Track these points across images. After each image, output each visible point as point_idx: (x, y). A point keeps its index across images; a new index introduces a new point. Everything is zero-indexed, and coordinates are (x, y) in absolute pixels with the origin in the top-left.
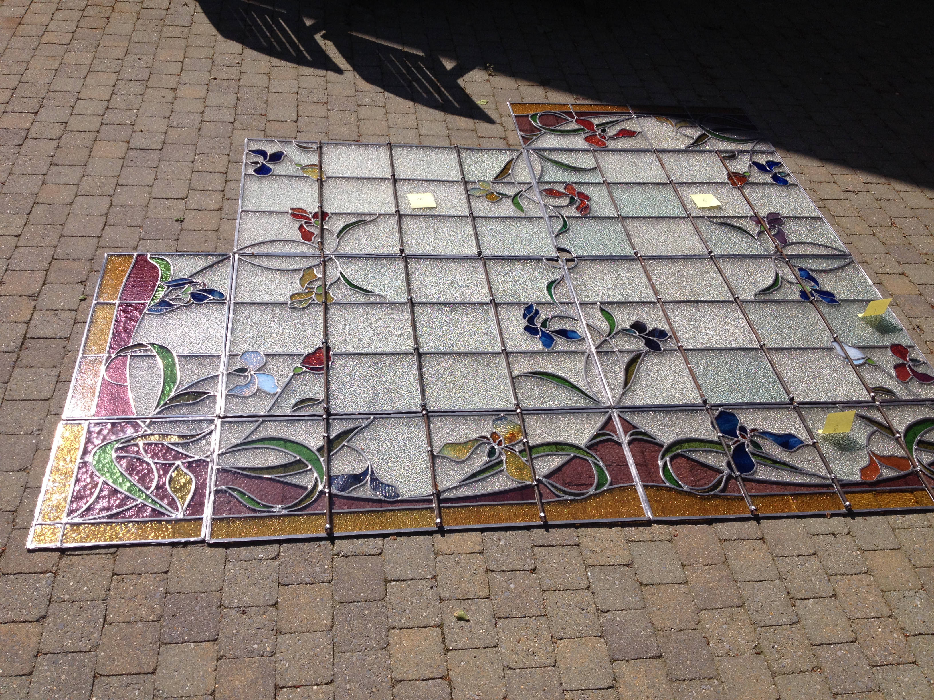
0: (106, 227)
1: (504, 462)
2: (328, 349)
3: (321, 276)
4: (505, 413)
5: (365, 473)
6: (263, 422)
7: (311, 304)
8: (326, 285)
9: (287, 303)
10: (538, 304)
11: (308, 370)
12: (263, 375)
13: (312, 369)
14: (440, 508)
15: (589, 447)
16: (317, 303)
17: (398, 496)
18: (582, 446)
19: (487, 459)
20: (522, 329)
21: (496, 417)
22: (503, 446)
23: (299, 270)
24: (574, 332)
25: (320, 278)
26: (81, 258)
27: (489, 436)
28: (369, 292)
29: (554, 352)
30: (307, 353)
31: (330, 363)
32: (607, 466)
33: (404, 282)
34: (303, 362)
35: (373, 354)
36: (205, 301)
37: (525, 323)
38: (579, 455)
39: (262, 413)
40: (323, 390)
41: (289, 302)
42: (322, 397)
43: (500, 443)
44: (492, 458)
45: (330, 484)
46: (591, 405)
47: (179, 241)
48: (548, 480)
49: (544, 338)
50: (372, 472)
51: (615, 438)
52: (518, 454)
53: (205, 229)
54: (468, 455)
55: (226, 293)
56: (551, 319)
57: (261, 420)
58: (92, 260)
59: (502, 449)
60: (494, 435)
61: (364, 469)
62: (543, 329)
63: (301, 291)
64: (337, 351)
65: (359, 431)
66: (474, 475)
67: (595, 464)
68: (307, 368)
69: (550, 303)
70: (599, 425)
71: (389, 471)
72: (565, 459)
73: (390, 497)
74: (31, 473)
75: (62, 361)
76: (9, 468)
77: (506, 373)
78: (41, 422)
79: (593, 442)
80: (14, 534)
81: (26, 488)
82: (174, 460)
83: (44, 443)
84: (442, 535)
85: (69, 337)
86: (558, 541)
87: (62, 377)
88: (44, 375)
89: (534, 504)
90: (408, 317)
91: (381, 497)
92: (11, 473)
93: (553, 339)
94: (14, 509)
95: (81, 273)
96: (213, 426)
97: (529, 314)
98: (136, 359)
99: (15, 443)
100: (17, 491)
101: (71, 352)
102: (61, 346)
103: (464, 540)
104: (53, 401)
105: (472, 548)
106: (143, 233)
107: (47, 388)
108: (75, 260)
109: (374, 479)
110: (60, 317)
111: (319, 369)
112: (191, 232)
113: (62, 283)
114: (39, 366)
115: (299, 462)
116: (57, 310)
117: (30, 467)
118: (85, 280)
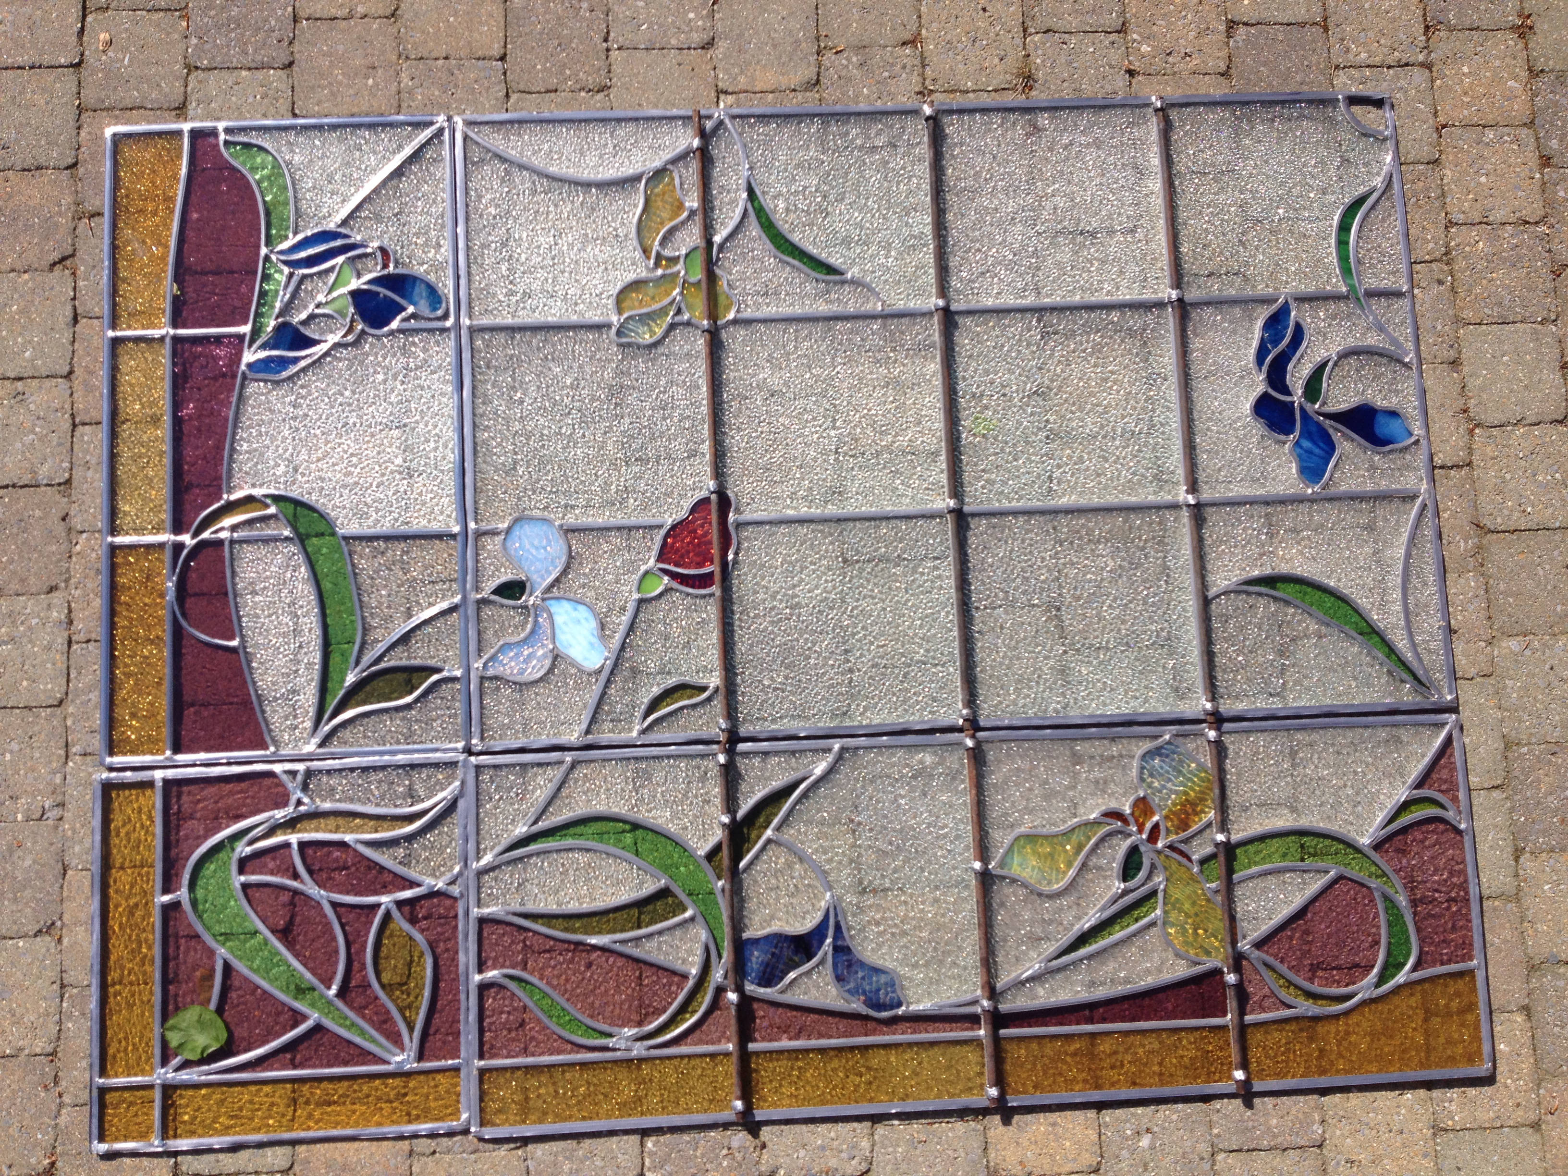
0: (90, 19)
1: (1160, 895)
2: (725, 503)
3: (695, 205)
4: (1174, 728)
5: (819, 932)
6: (573, 766)
7: (672, 327)
8: (709, 243)
9: (609, 326)
10: (1302, 299)
11: (675, 585)
12: (565, 603)
13: (685, 580)
14: (997, 1040)
15: (1377, 846)
16: (688, 324)
17: (900, 1005)
18: (1365, 841)
19: (1117, 885)
20: (1247, 406)
21: (1148, 745)
22: (1160, 845)
23: (637, 178)
24: (1393, 414)
25: (693, 213)
26: (42, 161)
27: (1127, 810)
28: (830, 270)
29: (1330, 499)
30: (670, 521)
31: (731, 557)
32: (1414, 903)
33: (923, 223)
34: (661, 558)
35: (839, 520)
36: (395, 325)
37: (1259, 385)
38: (1354, 872)
39: (573, 737)
40: (714, 656)
41: (614, 319)
42: (714, 680)
43: (1153, 836)
44: (1131, 884)
45: (739, 968)
46: (1407, 695)
47: (295, 68)
48: (1264, 956)
49: (1306, 444)
50: (838, 927)
51: (1450, 815)
52: (1196, 869)
53: (361, 9)
54: (1072, 873)
55: (447, 287)
56: (1336, 364)
57: (569, 757)
58: (75, 165)
59: (1159, 852)
60: (1143, 806)
61: (818, 917)
62: (1308, 406)
63: (644, 274)
64: (747, 516)
65: (805, 795)
66: (1083, 939)
67: (1386, 898)
68: (673, 576)
69: (1337, 298)
70: (1416, 770)
71: (878, 924)
72: (1317, 884)
73: (879, 1006)
74: (65, 941)
75: (68, 569)
76: (15, 927)
77: (1188, 580)
78: (58, 781)
79: (1394, 826)
80: (63, 1120)
81: (63, 986)
82: (376, 893)
83: (77, 849)
84: (1007, 1121)
85: (68, 482)
86: (1275, 1136)
87: (79, 625)
88: (34, 621)
89: (1224, 1028)
90: (934, 367)
91: (857, 1006)
92: (21, 944)
93: (1331, 447)
94: (49, 1049)
95: (56, 224)
96: (457, 783)
97: (1276, 342)
98: (248, 553)
99: (11, 852)
100: (45, 998)
101: (84, 535)
102: (56, 513)
103: (1057, 1138)
104: (71, 710)
105: (1075, 1160)
106: (194, 41)
107: (49, 665)
108: (29, 170)
109: (841, 950)
110: (32, 407)
111: (704, 581)
112: (323, 26)
113: (13, 270)
114: (15, 586)
115: (663, 893)
116: (20, 379)
117: (59, 923)
118: (70, 251)
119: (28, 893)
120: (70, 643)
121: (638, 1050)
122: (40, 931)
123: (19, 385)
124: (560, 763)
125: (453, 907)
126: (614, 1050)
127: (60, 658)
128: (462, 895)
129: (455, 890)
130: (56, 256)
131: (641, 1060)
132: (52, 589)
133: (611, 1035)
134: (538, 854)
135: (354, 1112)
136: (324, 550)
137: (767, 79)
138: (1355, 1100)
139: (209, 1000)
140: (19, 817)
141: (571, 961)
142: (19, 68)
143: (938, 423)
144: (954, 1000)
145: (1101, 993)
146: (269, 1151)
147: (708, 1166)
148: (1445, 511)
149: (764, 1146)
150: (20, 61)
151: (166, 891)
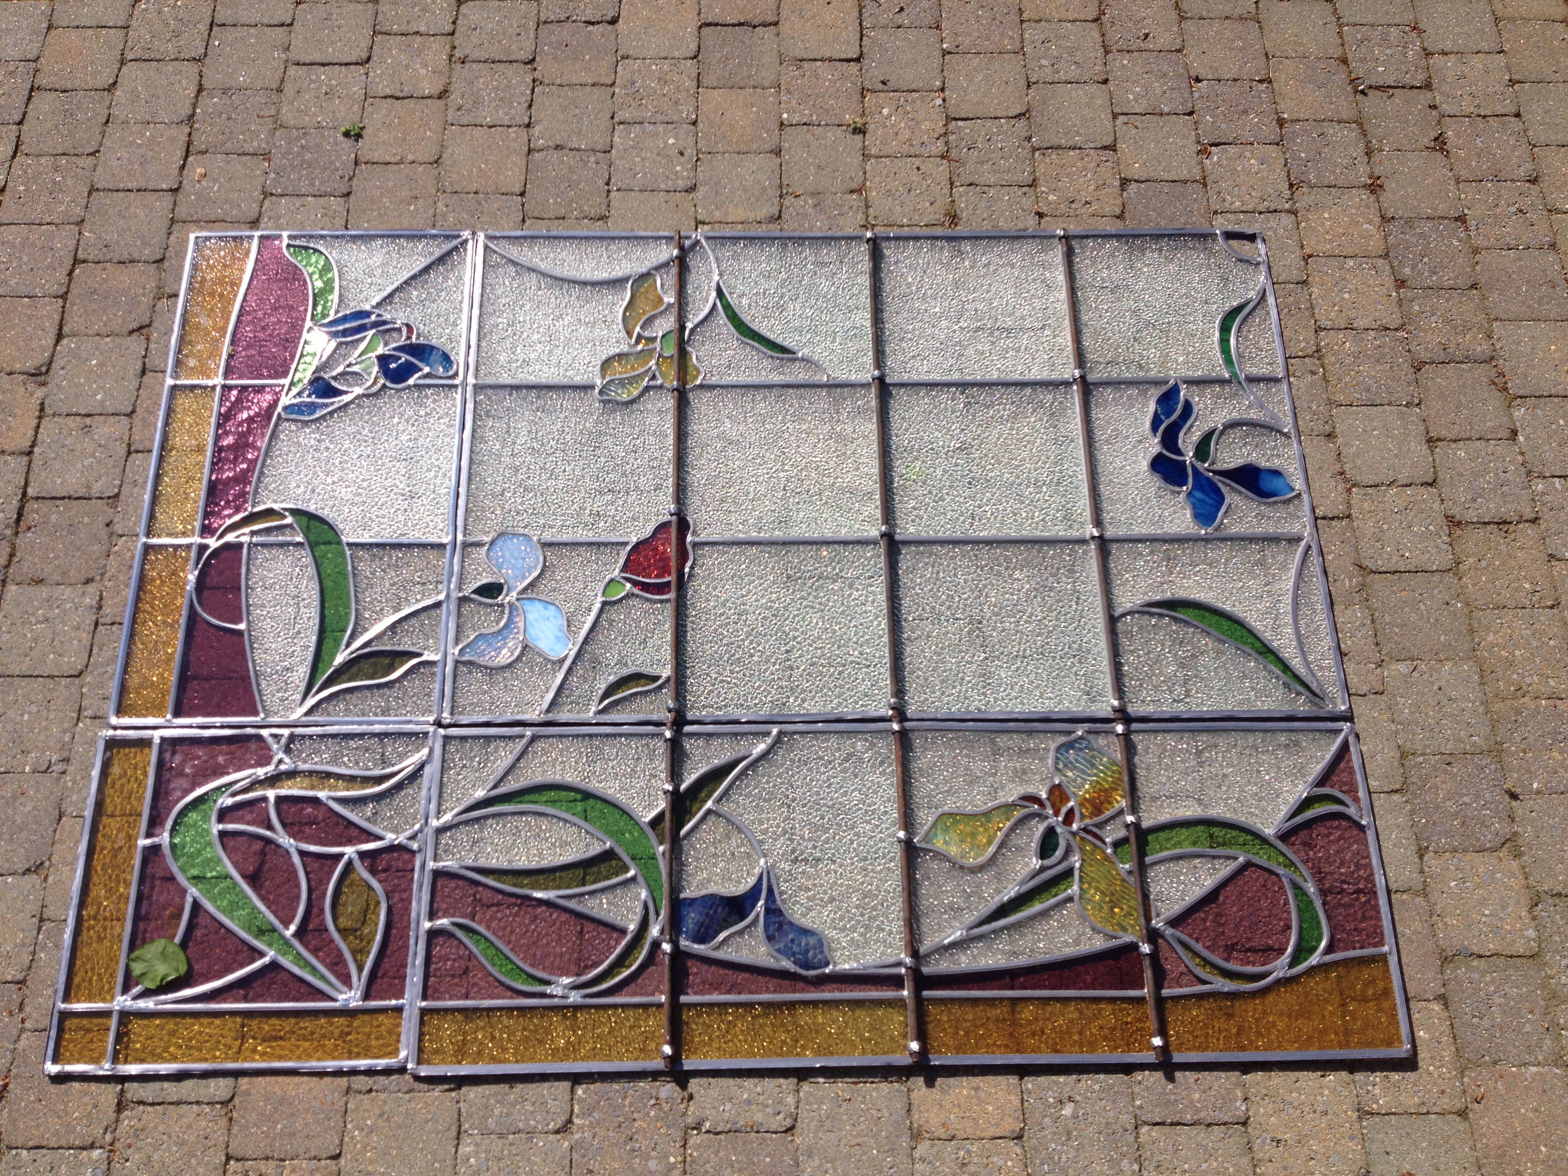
0: (190, 159)
1: (1076, 873)
2: (683, 525)
3: (672, 300)
4: (1087, 726)
5: (753, 894)
6: (534, 738)
7: (647, 389)
8: (682, 328)
9: (592, 387)
10: (1190, 382)
11: (636, 591)
12: (537, 604)
13: (645, 587)
14: (920, 1003)
15: (1285, 837)
16: (661, 387)
17: (827, 964)
18: (1269, 831)
19: (1035, 863)
20: (1145, 465)
21: (1063, 739)
22: (1075, 826)
23: (622, 281)
24: (1276, 473)
25: (670, 305)
26: (136, 256)
27: (1044, 796)
28: (784, 350)
29: (1223, 540)
30: (635, 540)
31: (687, 570)
32: (1323, 892)
33: (863, 318)
34: (624, 569)
35: (784, 543)
36: (411, 381)
37: (1154, 446)
38: (1262, 861)
39: (533, 715)
40: (667, 653)
41: (599, 382)
42: (666, 672)
43: (1069, 819)
44: (1048, 862)
45: (675, 925)
46: (1302, 705)
47: (352, 197)
48: (1178, 934)
49: (1198, 494)
50: (770, 891)
51: (1352, 811)
52: (1109, 851)
53: (410, 157)
54: (992, 849)
55: (459, 357)
56: (1222, 433)
57: (529, 732)
58: (162, 260)
59: (1074, 834)
60: (1058, 793)
61: (752, 881)
62: (1198, 465)
63: (625, 349)
64: (703, 537)
65: (744, 772)
66: (1003, 911)
67: (1296, 886)
68: (635, 583)
69: (1222, 382)
70: (1317, 769)
71: (808, 889)
72: (1226, 869)
73: (807, 966)
74: (51, 879)
75: (105, 565)
76: (6, 865)
77: (1098, 602)
78: (67, 739)
79: (1299, 819)
80: (22, 1044)
81: (42, 920)
82: (341, 844)
83: (74, 798)
84: (930, 1084)
85: (117, 496)
86: (1198, 1111)
87: (107, 610)
88: (68, 606)
89: (1141, 1000)
90: (871, 427)
91: (787, 964)
92: (10, 880)
93: (1221, 498)
94: (20, 977)
95: (139, 303)
96: (425, 751)
97: (1168, 414)
98: (261, 555)
99: (14, 798)
100: (23, 930)
101: (124, 538)
102: (102, 520)
103: (980, 1101)
104: (88, 679)
105: (998, 1125)
106: (272, 175)
107: (75, 642)
108: (124, 263)
109: (773, 911)
110: (96, 437)
111: (662, 589)
112: (378, 168)
113: (98, 335)
114: (57, 577)
115: (608, 855)
116: (89, 415)
117: (47, 864)
118: (147, 321)
119: (23, 835)
120: (97, 624)
121: (575, 997)
122: (29, 870)
123: (88, 421)
124: (522, 736)
125: (412, 861)
126: (552, 996)
127: (86, 637)
128: (420, 850)
129: (415, 846)
130: (135, 325)
131: (576, 1008)
132: (89, 581)
133: (548, 983)
134: (493, 816)
135: (298, 1047)
136: (330, 555)
137: (736, 213)
138: (1277, 1079)
139: (174, 936)
140: (27, 769)
141: (516, 915)
142: (128, 190)
143: (874, 470)
144: (879, 962)
145: (1022, 961)
146: (212, 1082)
147: (636, 1115)
148: (1329, 553)
149: (691, 1097)
150: (130, 186)
151: (149, 835)
